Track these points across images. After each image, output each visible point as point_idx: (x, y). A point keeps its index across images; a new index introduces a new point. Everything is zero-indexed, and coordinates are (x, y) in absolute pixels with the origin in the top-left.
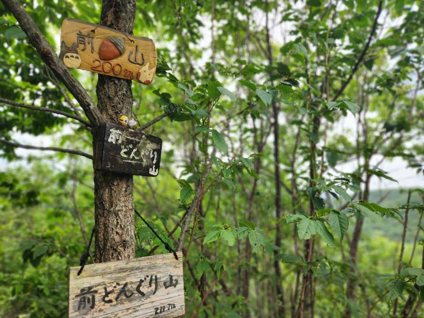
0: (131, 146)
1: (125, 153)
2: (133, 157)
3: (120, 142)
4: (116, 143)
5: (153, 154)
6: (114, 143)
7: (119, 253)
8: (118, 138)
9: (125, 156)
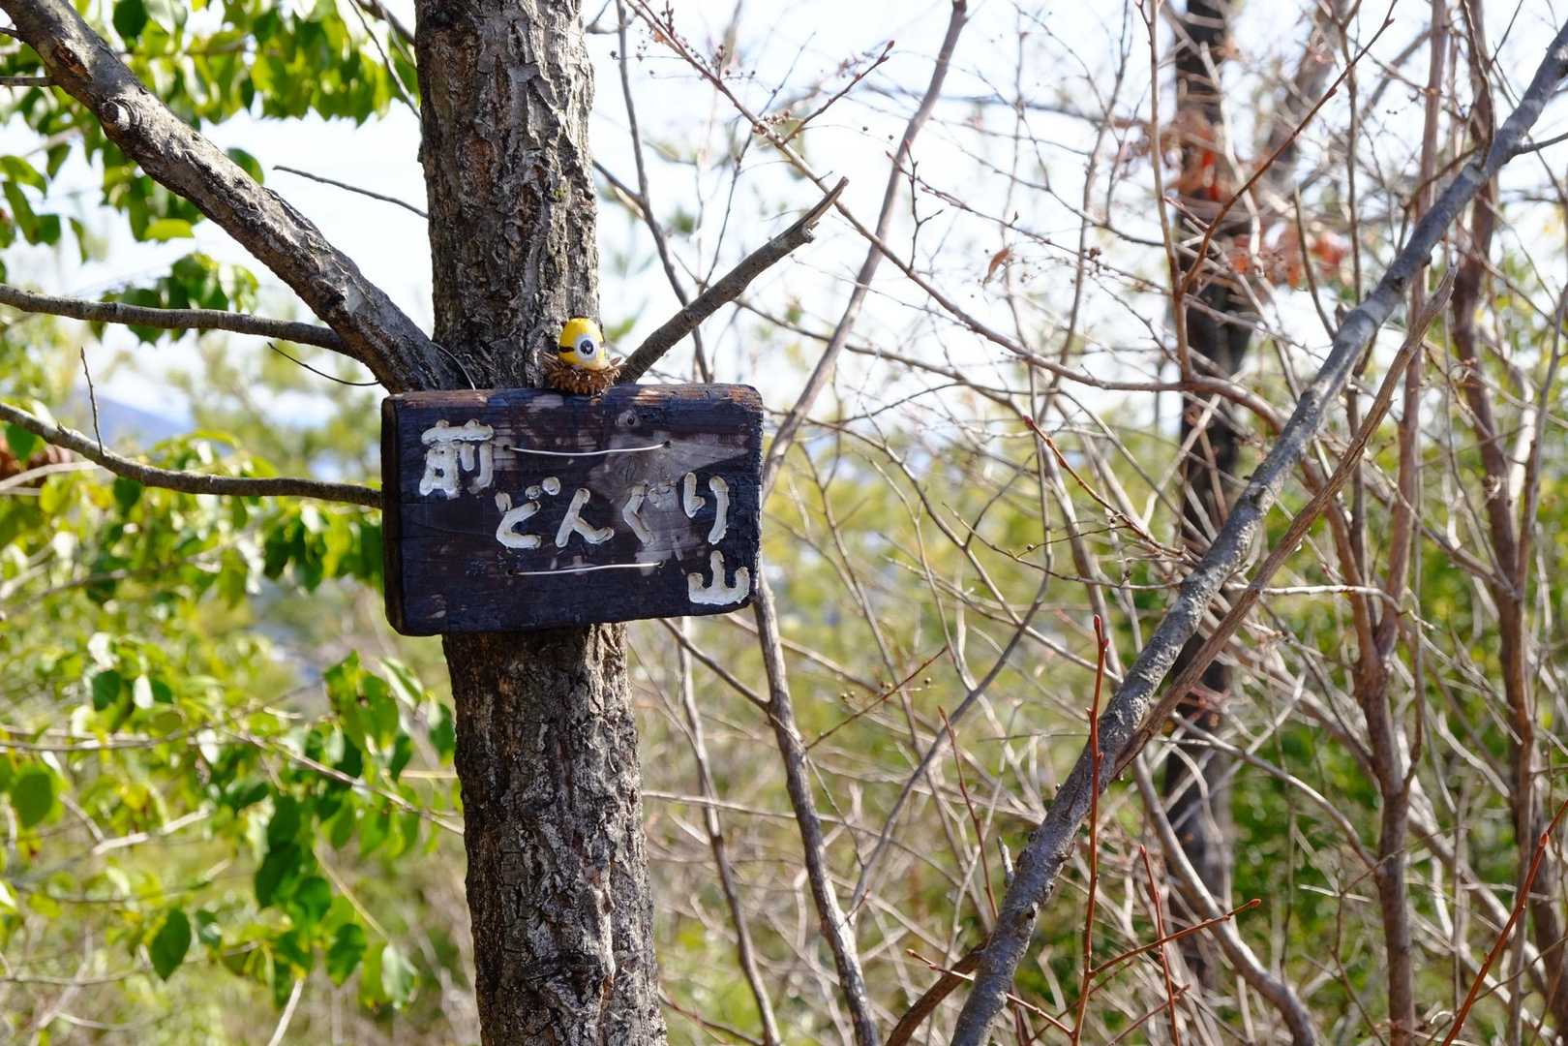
0: (552, 486)
1: (519, 528)
2: (574, 535)
3: (484, 480)
4: (463, 492)
5: (702, 490)
6: (451, 492)
7: (554, 1011)
8: (468, 466)
9: (528, 542)
